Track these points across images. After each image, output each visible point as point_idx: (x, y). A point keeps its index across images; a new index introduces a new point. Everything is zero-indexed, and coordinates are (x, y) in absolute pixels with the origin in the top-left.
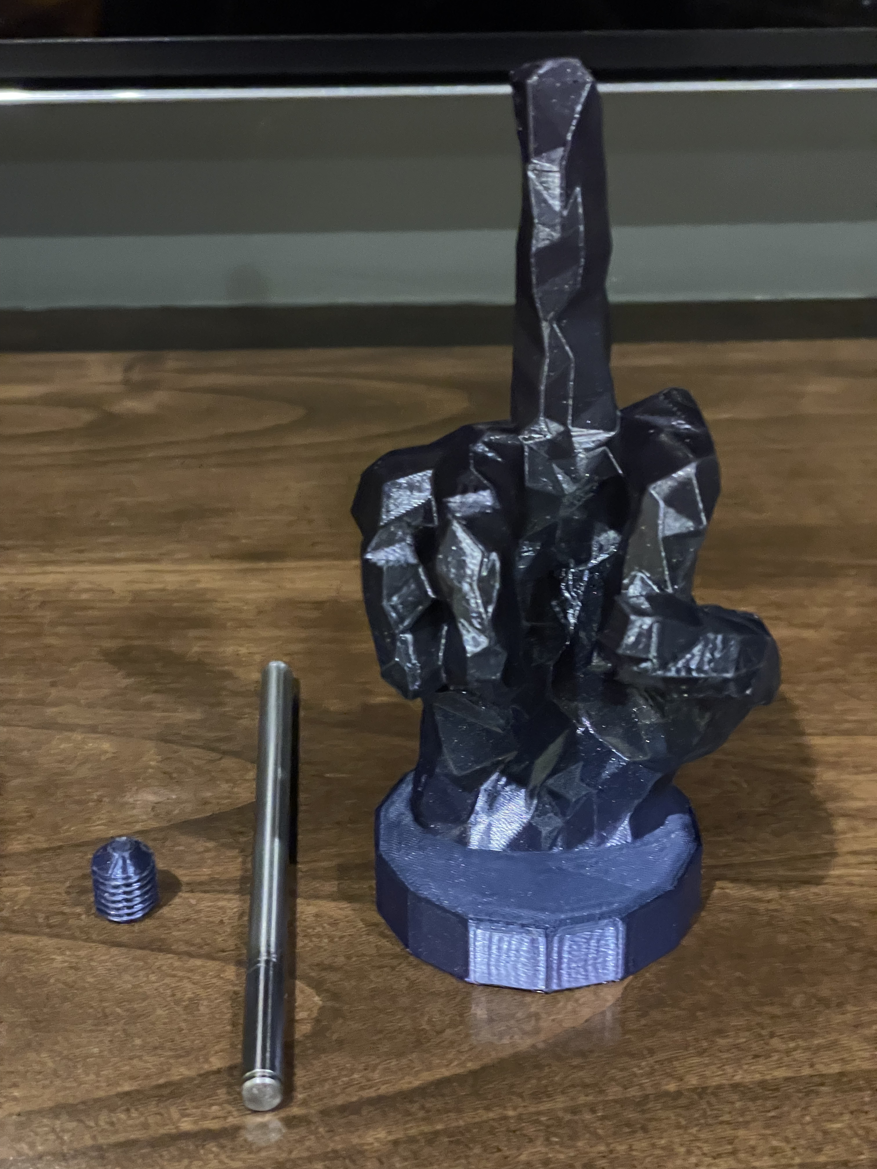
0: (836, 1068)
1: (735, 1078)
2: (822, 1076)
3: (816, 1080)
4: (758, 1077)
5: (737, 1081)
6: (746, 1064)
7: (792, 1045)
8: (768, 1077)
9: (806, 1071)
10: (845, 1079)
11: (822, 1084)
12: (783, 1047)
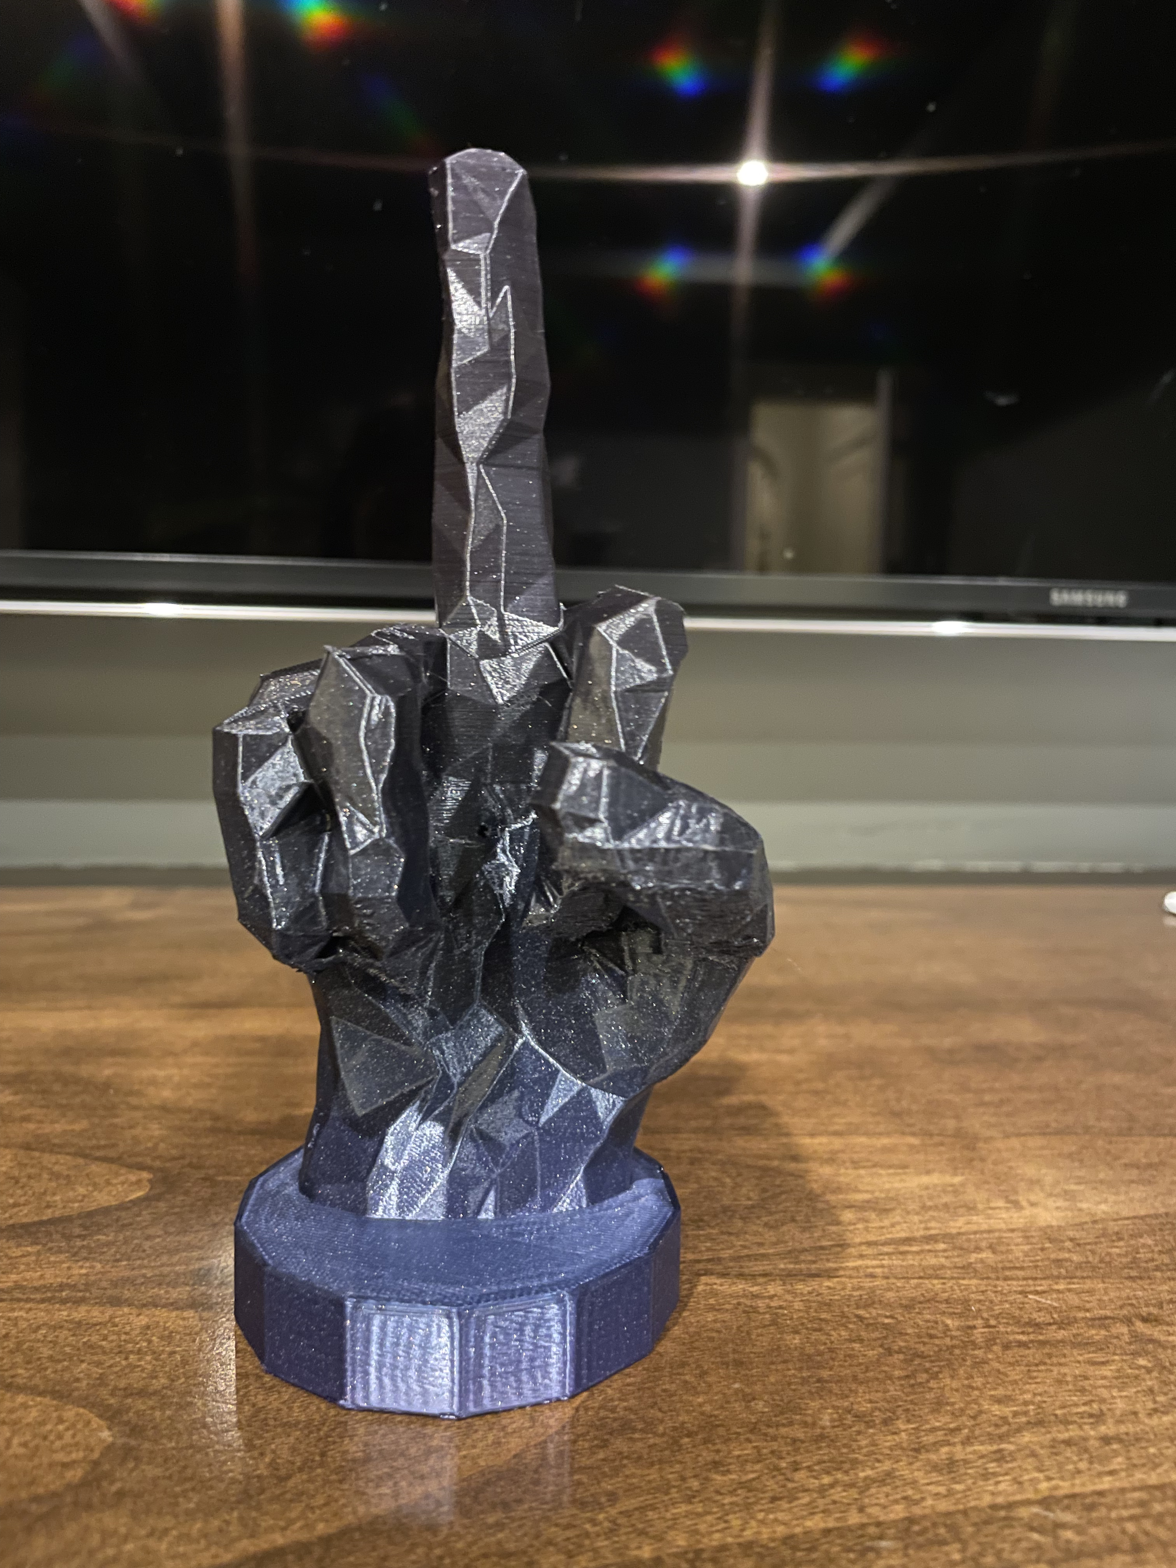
0: (898, 1512)
1: (745, 1533)
2: (878, 1524)
3: (872, 1530)
4: (781, 1530)
5: (750, 1538)
6: (761, 1511)
7: (826, 1480)
8: (798, 1530)
9: (854, 1519)
10: (916, 1528)
11: (881, 1538)
12: (814, 1483)
